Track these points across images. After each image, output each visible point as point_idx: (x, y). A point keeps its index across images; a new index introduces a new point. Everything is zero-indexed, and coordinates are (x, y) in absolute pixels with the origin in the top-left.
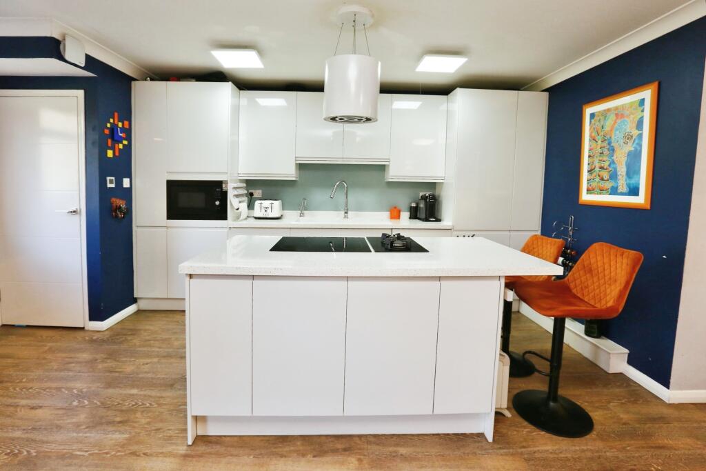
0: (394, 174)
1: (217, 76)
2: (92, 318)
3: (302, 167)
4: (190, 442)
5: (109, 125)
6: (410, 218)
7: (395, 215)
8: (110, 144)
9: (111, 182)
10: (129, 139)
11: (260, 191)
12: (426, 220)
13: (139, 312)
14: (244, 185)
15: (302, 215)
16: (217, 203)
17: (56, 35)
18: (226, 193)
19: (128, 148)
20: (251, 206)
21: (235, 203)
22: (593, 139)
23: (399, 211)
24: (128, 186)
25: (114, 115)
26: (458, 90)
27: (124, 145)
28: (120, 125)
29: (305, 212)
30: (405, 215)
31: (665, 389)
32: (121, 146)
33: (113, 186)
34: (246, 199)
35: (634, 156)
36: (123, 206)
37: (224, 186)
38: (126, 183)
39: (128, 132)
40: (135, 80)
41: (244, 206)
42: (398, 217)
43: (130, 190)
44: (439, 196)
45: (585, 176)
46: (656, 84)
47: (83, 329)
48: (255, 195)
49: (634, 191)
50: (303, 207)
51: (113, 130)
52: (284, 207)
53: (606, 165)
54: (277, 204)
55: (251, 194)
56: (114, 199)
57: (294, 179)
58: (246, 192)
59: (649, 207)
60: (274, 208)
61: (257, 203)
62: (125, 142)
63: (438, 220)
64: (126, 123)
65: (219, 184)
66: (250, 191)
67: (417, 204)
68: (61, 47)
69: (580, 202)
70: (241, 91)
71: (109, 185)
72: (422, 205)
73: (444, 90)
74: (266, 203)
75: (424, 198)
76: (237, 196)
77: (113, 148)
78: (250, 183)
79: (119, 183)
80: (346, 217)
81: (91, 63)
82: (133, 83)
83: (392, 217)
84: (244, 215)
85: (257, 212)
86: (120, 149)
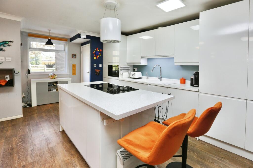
4: (60, 130)
5: (95, 51)
6: (191, 84)
7: (183, 81)
8: (95, 56)
9: (95, 65)
11: (137, 69)
12: (193, 86)
14: (133, 67)
15: (147, 78)
16: (117, 72)
21: (121, 72)
23: (185, 80)
24: (101, 66)
25: (96, 48)
26: (200, 13)
27: (100, 56)
28: (99, 51)
29: (149, 77)
30: (188, 82)
33: (96, 66)
36: (99, 71)
37: (118, 67)
38: (100, 66)
42: (184, 83)
43: (102, 68)
52: (142, 75)
54: (140, 73)
55: (134, 70)
56: (96, 70)
61: (131, 73)
62: (100, 55)
64: (101, 50)
71: (94, 66)
72: (194, 78)
74: (133, 73)
79: (98, 66)
80: (161, 80)
83: (181, 83)
85: (131, 76)
86: (98, 57)
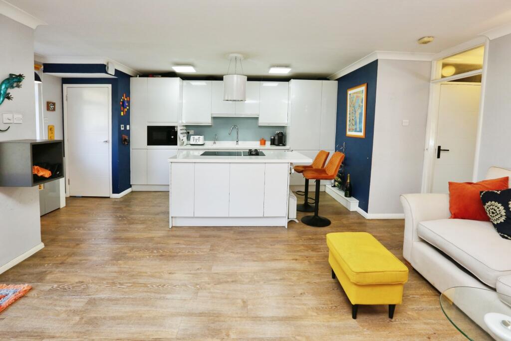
0: (262, 122)
1: (172, 74)
2: (114, 192)
3: (214, 118)
4: (170, 227)
5: (122, 100)
6: (271, 144)
7: (263, 142)
8: (122, 109)
9: (123, 127)
10: (129, 106)
11: (193, 131)
12: (278, 145)
13: (132, 192)
14: (185, 128)
15: (215, 143)
16: (173, 137)
17: (105, 63)
18: (177, 132)
19: (129, 110)
20: (188, 139)
21: (181, 137)
22: (350, 106)
23: (265, 141)
24: (129, 129)
25: (123, 95)
26: (292, 80)
28: (126, 99)
29: (217, 142)
30: (268, 143)
31: (366, 213)
32: (126, 110)
33: (123, 129)
34: (186, 135)
35: (361, 114)
36: (127, 139)
37: (176, 129)
38: (128, 127)
39: (129, 102)
40: (132, 77)
41: (185, 139)
42: (265, 144)
43: (129, 131)
44: (285, 133)
45: (348, 123)
46: (366, 84)
47: (109, 197)
48: (190, 133)
49: (360, 131)
50: (215, 139)
51: (123, 102)
52: (205, 139)
53: (354, 118)
54: (202, 137)
55: (188, 133)
56: (123, 136)
57: (210, 125)
58: (185, 131)
59: (364, 137)
60: (200, 139)
61: (192, 137)
62: (128, 108)
63: (284, 145)
64: (128, 98)
65: (173, 128)
66: (188, 131)
67: (274, 137)
68: (107, 68)
69: (347, 135)
70: (184, 81)
72: (276, 138)
73: (286, 79)
74: (196, 137)
75: (278, 134)
76: (182, 133)
77: (123, 111)
78: (188, 127)
79: (125, 127)
80: (237, 144)
81: (117, 72)
82: (131, 78)
83: (261, 144)
84: (185, 144)
85: (192, 142)
